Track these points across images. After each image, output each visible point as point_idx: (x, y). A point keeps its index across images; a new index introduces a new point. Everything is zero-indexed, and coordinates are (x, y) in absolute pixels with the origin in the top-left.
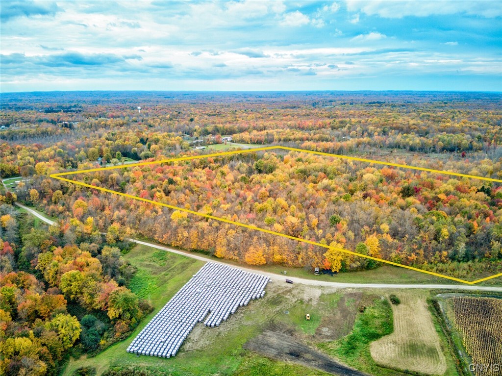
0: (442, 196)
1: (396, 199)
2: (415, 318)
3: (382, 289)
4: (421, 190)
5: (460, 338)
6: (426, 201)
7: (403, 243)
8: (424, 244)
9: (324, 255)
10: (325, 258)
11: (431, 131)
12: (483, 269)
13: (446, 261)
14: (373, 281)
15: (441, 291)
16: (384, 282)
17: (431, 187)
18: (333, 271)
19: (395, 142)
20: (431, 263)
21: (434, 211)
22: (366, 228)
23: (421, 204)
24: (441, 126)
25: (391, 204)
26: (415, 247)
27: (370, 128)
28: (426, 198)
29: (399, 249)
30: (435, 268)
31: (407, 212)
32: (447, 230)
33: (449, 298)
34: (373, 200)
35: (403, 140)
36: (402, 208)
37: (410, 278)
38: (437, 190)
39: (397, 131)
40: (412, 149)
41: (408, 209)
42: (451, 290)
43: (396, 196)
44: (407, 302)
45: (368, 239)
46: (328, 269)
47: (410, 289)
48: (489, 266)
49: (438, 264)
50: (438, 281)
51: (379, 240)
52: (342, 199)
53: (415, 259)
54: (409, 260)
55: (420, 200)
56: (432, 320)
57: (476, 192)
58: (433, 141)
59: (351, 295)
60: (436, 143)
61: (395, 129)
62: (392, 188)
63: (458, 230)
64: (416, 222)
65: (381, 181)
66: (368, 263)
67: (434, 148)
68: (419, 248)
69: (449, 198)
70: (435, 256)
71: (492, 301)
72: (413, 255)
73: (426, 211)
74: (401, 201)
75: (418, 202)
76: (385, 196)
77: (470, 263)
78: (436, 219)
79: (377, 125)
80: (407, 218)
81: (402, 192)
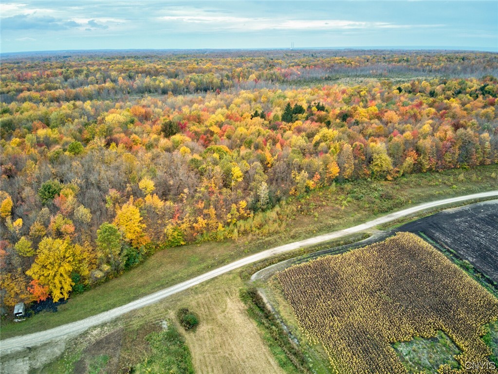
0: (216, 129)
1: (155, 140)
2: (235, 349)
3: (161, 301)
4: (187, 125)
5: (324, 361)
6: (198, 138)
7: (180, 205)
8: (213, 198)
9: (28, 273)
10: (30, 278)
11: (180, 73)
12: (295, 213)
13: (246, 215)
14: (142, 290)
15: (254, 268)
16: (163, 286)
17: (199, 120)
18: (56, 300)
19: (144, 85)
20: (228, 224)
21: (212, 146)
22: (113, 193)
23: (193, 140)
24: (189, 68)
25: (149, 147)
26: (201, 205)
27: (112, 73)
28: (196, 133)
29: (178, 215)
30: (236, 230)
31: (177, 155)
32: (239, 169)
33: (270, 276)
34: (121, 145)
35: (152, 83)
36: (168, 150)
37: (203, 260)
38: (207, 123)
39: (144, 75)
40: (164, 92)
41: (176, 150)
42: (266, 260)
43: (155, 136)
44: (211, 315)
45: (119, 212)
46: (43, 298)
47: (208, 282)
48: (299, 207)
49: (239, 223)
50: (246, 251)
51: (141, 209)
52: (67, 153)
53: (205, 225)
54: (196, 229)
55: (190, 137)
56: (264, 339)
57: (251, 119)
58: (185, 81)
59: (99, 345)
60: (188, 83)
61: (141, 73)
62: (148, 128)
63: (252, 165)
64: (193, 166)
65: (132, 122)
66: (126, 258)
67: (187, 89)
68: (207, 207)
69: (224, 130)
70: (232, 212)
71: (328, 260)
72: (200, 219)
73: (201, 149)
74: (164, 142)
75: (188, 139)
76: (140, 139)
77: (277, 208)
78: (218, 157)
79: (121, 71)
80: (180, 163)
81: (164, 131)
